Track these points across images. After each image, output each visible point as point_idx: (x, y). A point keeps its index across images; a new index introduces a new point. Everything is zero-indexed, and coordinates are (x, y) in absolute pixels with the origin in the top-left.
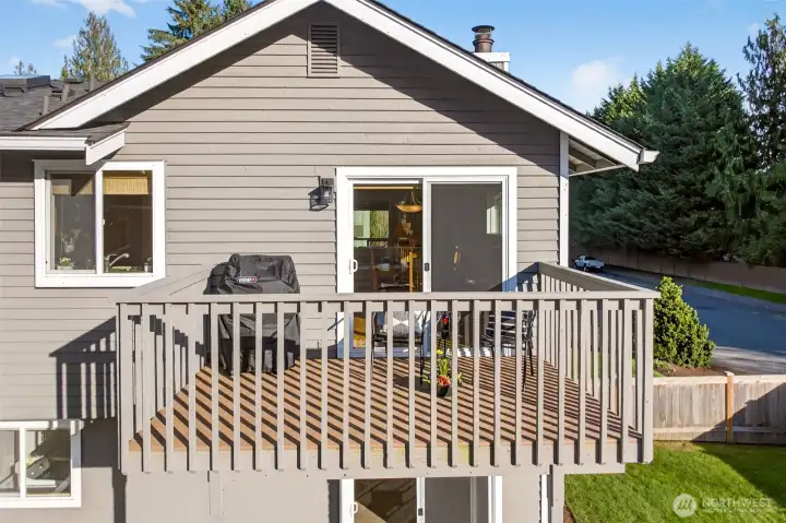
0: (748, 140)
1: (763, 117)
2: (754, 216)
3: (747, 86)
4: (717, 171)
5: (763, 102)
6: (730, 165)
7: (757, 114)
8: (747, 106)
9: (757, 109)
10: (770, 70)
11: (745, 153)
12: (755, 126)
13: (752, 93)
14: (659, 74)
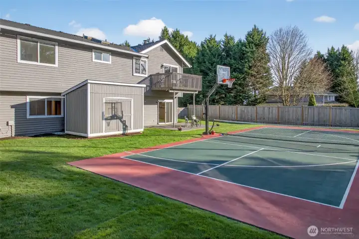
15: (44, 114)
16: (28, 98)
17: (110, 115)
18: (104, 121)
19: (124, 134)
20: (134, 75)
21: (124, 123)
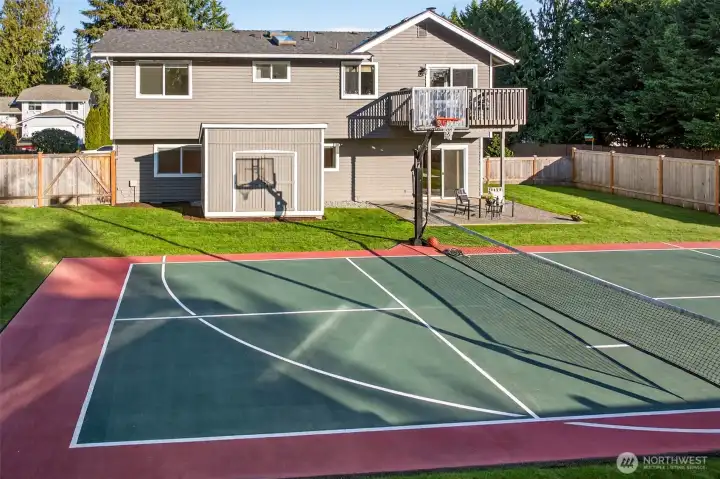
0: (539, 57)
1: (548, 41)
2: (543, 110)
3: (538, 19)
4: (517, 78)
5: (549, 31)
6: (526, 75)
7: (544, 39)
8: (537, 32)
9: (545, 35)
10: (553, 8)
11: (537, 66)
12: (544, 48)
13: (541, 24)
14: (475, 9)
15: (179, 172)
16: (157, 148)
17: (249, 181)
18: (234, 190)
19: (277, 218)
20: (343, 97)
21: (278, 197)
